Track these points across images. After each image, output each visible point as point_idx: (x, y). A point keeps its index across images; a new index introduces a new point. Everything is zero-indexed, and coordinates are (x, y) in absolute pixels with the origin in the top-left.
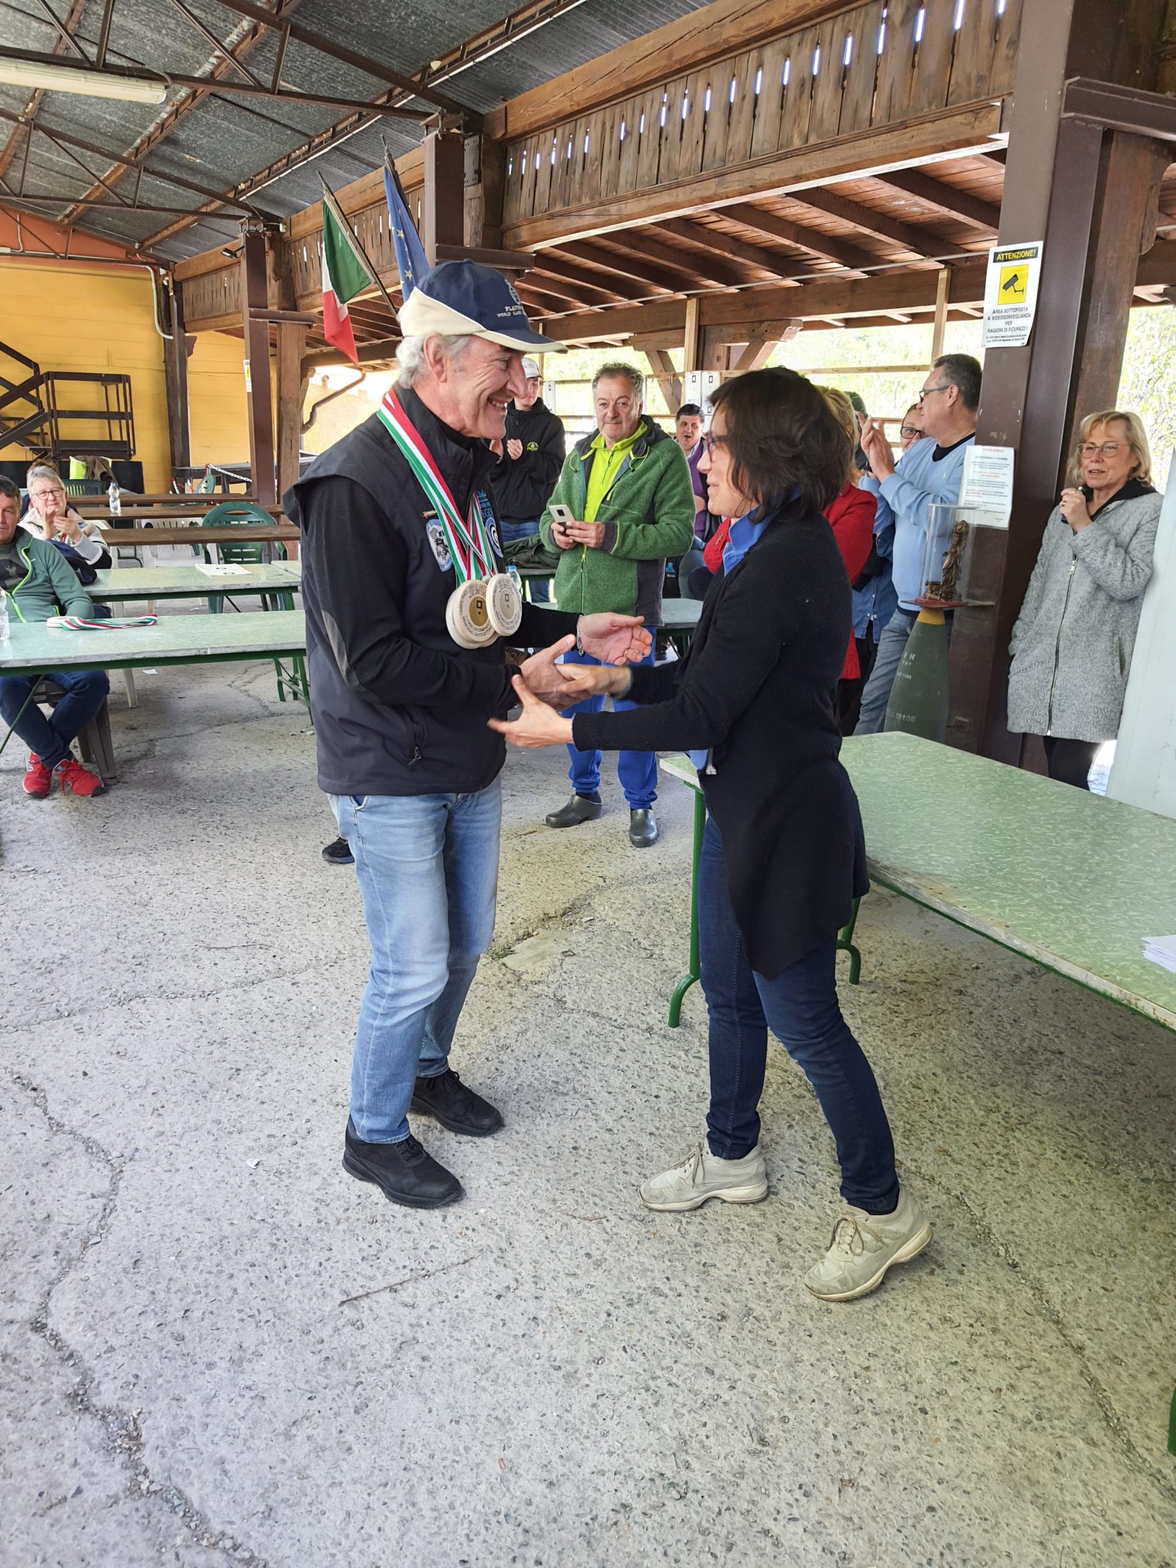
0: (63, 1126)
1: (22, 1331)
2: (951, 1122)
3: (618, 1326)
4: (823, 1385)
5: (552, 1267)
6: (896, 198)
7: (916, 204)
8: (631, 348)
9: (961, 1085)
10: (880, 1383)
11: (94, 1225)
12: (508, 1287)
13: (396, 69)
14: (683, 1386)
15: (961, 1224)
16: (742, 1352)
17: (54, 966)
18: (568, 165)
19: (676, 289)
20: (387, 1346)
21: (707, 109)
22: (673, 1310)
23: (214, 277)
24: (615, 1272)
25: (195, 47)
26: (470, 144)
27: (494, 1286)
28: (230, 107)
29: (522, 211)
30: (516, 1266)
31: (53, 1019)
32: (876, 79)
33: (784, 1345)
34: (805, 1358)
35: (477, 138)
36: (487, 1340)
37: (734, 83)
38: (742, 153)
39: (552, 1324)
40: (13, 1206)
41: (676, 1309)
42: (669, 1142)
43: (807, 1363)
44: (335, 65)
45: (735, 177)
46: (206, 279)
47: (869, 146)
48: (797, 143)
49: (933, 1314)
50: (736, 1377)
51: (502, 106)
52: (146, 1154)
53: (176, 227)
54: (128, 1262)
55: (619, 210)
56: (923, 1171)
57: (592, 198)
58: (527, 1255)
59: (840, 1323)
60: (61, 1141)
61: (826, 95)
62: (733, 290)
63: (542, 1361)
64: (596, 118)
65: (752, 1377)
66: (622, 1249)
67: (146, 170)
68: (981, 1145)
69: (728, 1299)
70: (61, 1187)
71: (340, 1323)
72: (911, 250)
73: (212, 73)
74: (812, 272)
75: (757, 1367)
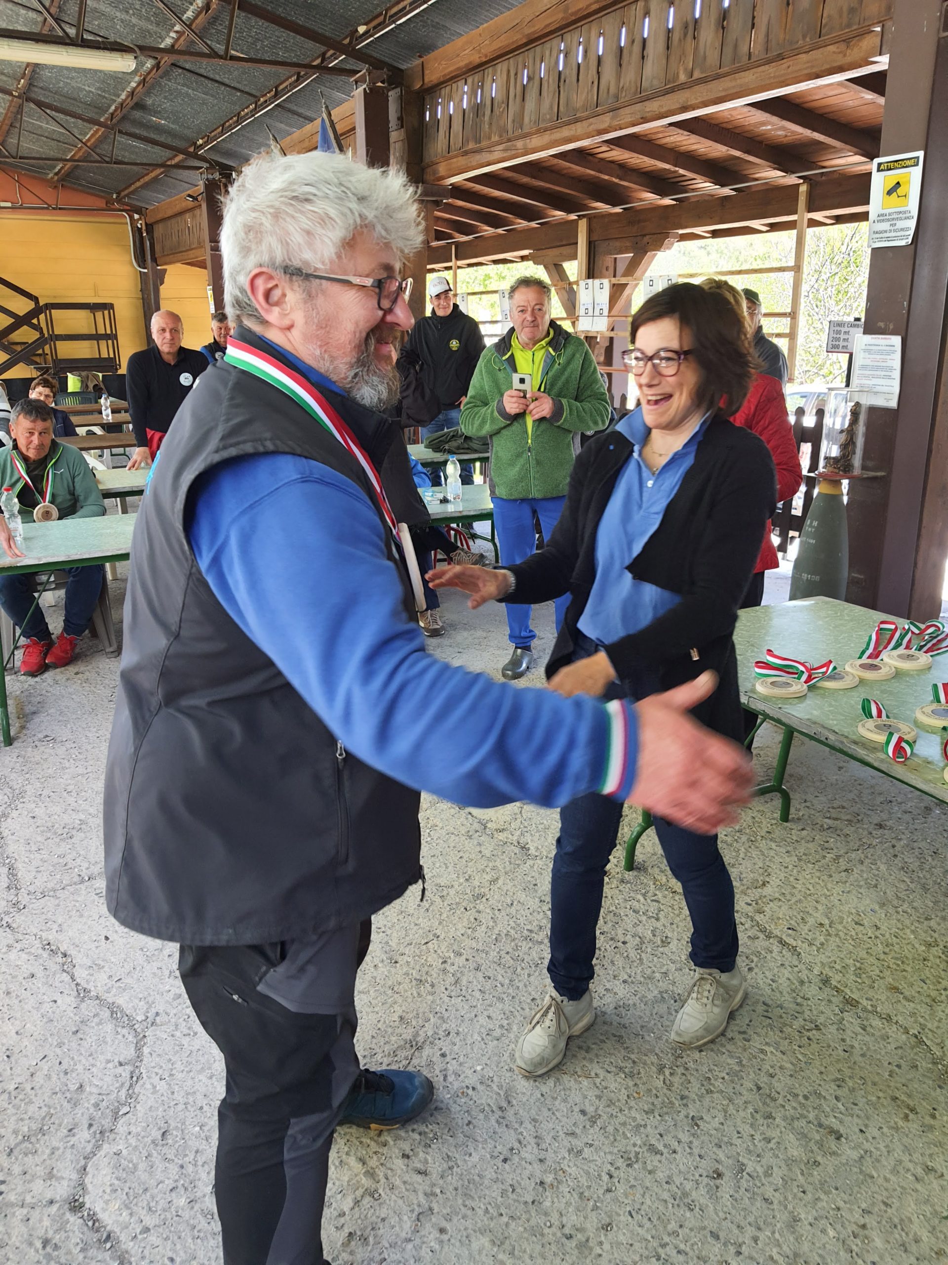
0: (89, 992)
1: (62, 1211)
2: (897, 959)
3: (621, 1189)
4: (824, 1245)
5: (551, 1125)
6: (764, 124)
7: (783, 128)
8: (531, 263)
9: (899, 920)
10: (878, 1243)
11: (123, 1094)
12: (512, 1149)
13: (327, 34)
14: (691, 1253)
15: (924, 1064)
16: (742, 1213)
17: (74, 832)
18: (477, 109)
19: (569, 211)
20: (405, 1218)
21: (600, 53)
22: (670, 1169)
23: (179, 219)
24: (610, 1129)
25: (158, 24)
26: (393, 95)
27: (499, 1148)
28: (188, 75)
29: (439, 150)
30: (517, 1126)
31: (75, 884)
32: (754, 18)
33: (780, 1202)
34: (803, 1216)
35: (399, 90)
36: (498, 1207)
37: (624, 30)
38: (633, 90)
39: (558, 1187)
40: (48, 1077)
41: (673, 1167)
42: (642, 989)
43: (806, 1223)
44: (277, 33)
45: (627, 110)
46: (173, 221)
47: (749, 77)
48: (683, 78)
49: (916, 1164)
50: (740, 1240)
51: (418, 62)
52: (166, 1018)
53: (147, 179)
54: (157, 1135)
55: (525, 145)
56: (879, 1009)
57: (501, 136)
58: (525, 1113)
59: (830, 1177)
60: (89, 1008)
61: (708, 35)
62: (618, 210)
63: (554, 1229)
64: (502, 68)
65: (756, 1240)
66: (614, 1104)
67: (120, 132)
68: (928, 981)
69: (722, 1156)
70: (91, 1055)
71: (359, 1193)
72: (775, 169)
73: (173, 46)
74: (686, 192)
75: (759, 1229)
